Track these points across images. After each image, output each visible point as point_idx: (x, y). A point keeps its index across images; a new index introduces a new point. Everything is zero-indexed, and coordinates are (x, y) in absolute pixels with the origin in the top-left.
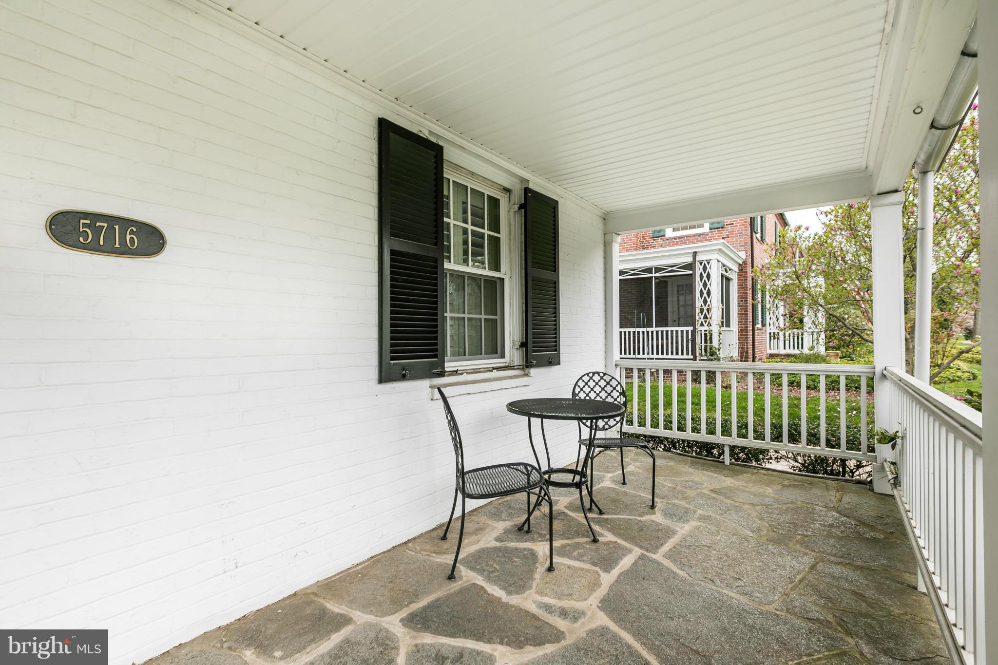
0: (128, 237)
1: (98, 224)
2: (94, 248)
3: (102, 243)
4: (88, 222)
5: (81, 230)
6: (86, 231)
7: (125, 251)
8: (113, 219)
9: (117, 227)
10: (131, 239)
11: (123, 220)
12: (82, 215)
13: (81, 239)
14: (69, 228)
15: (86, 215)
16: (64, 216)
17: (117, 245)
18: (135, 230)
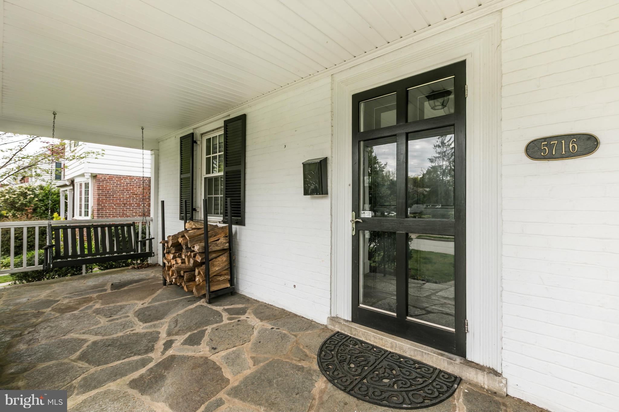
0: (571, 146)
1: (552, 143)
2: (550, 157)
3: (554, 153)
4: (546, 143)
5: (542, 148)
6: (545, 149)
7: (570, 155)
8: (561, 137)
9: (563, 142)
10: (573, 147)
11: (567, 136)
12: (543, 140)
13: (542, 154)
14: (536, 149)
15: (545, 139)
16: (533, 143)
17: (564, 153)
18: (575, 140)
